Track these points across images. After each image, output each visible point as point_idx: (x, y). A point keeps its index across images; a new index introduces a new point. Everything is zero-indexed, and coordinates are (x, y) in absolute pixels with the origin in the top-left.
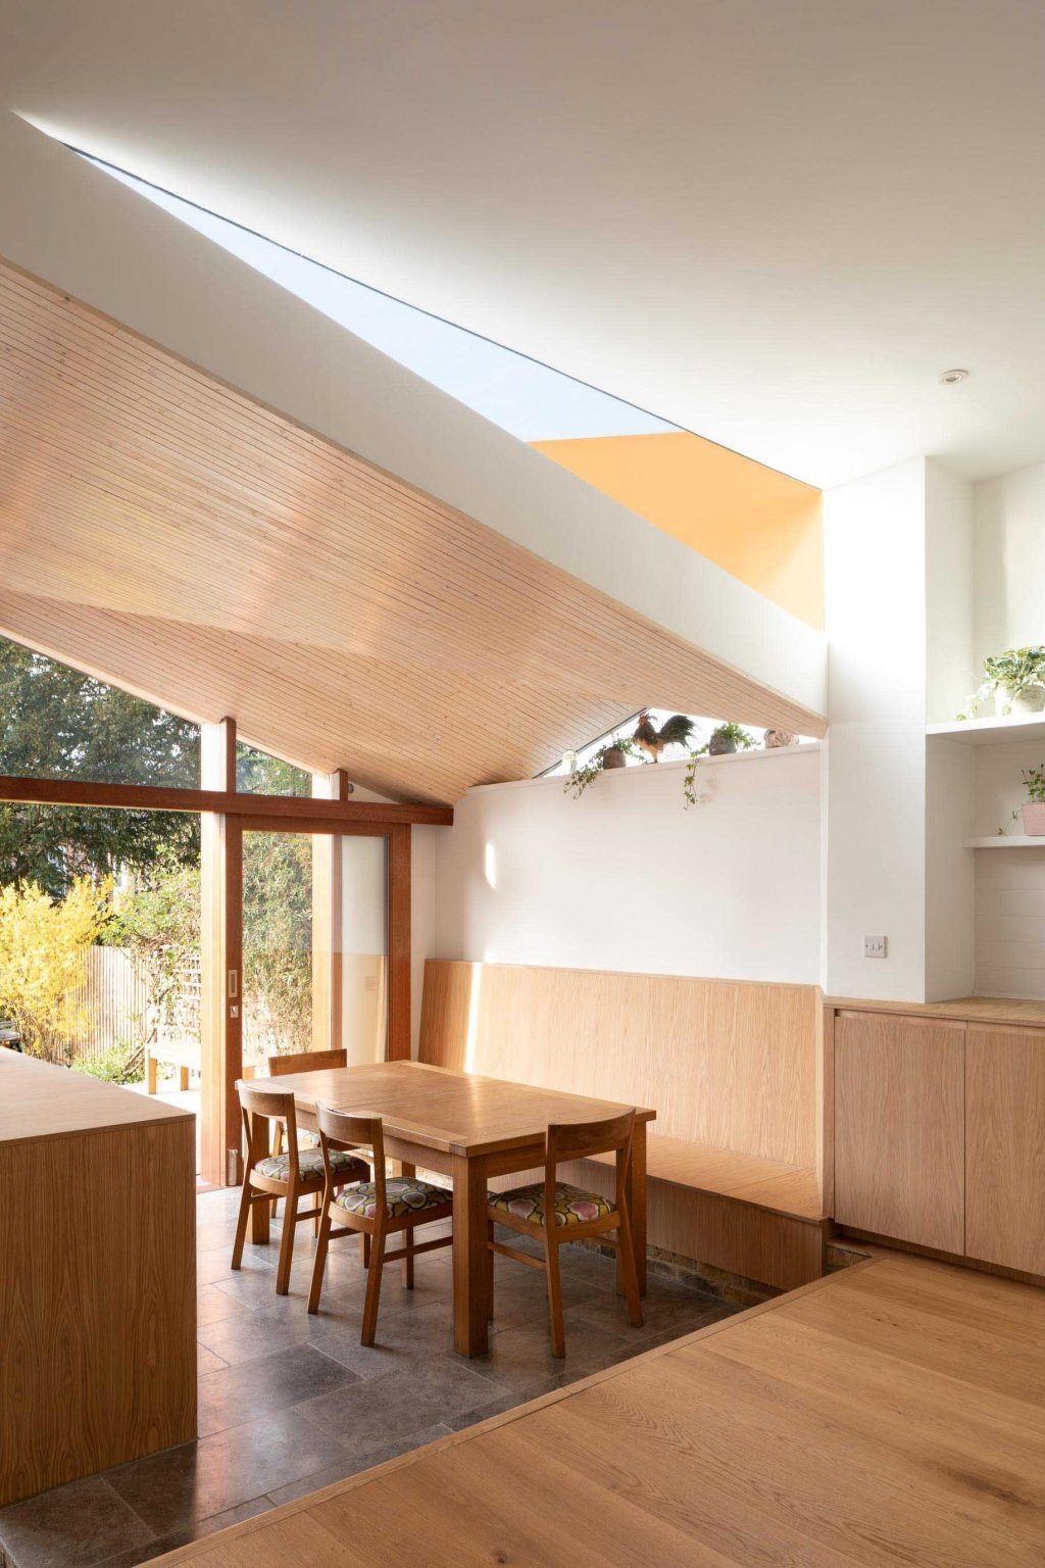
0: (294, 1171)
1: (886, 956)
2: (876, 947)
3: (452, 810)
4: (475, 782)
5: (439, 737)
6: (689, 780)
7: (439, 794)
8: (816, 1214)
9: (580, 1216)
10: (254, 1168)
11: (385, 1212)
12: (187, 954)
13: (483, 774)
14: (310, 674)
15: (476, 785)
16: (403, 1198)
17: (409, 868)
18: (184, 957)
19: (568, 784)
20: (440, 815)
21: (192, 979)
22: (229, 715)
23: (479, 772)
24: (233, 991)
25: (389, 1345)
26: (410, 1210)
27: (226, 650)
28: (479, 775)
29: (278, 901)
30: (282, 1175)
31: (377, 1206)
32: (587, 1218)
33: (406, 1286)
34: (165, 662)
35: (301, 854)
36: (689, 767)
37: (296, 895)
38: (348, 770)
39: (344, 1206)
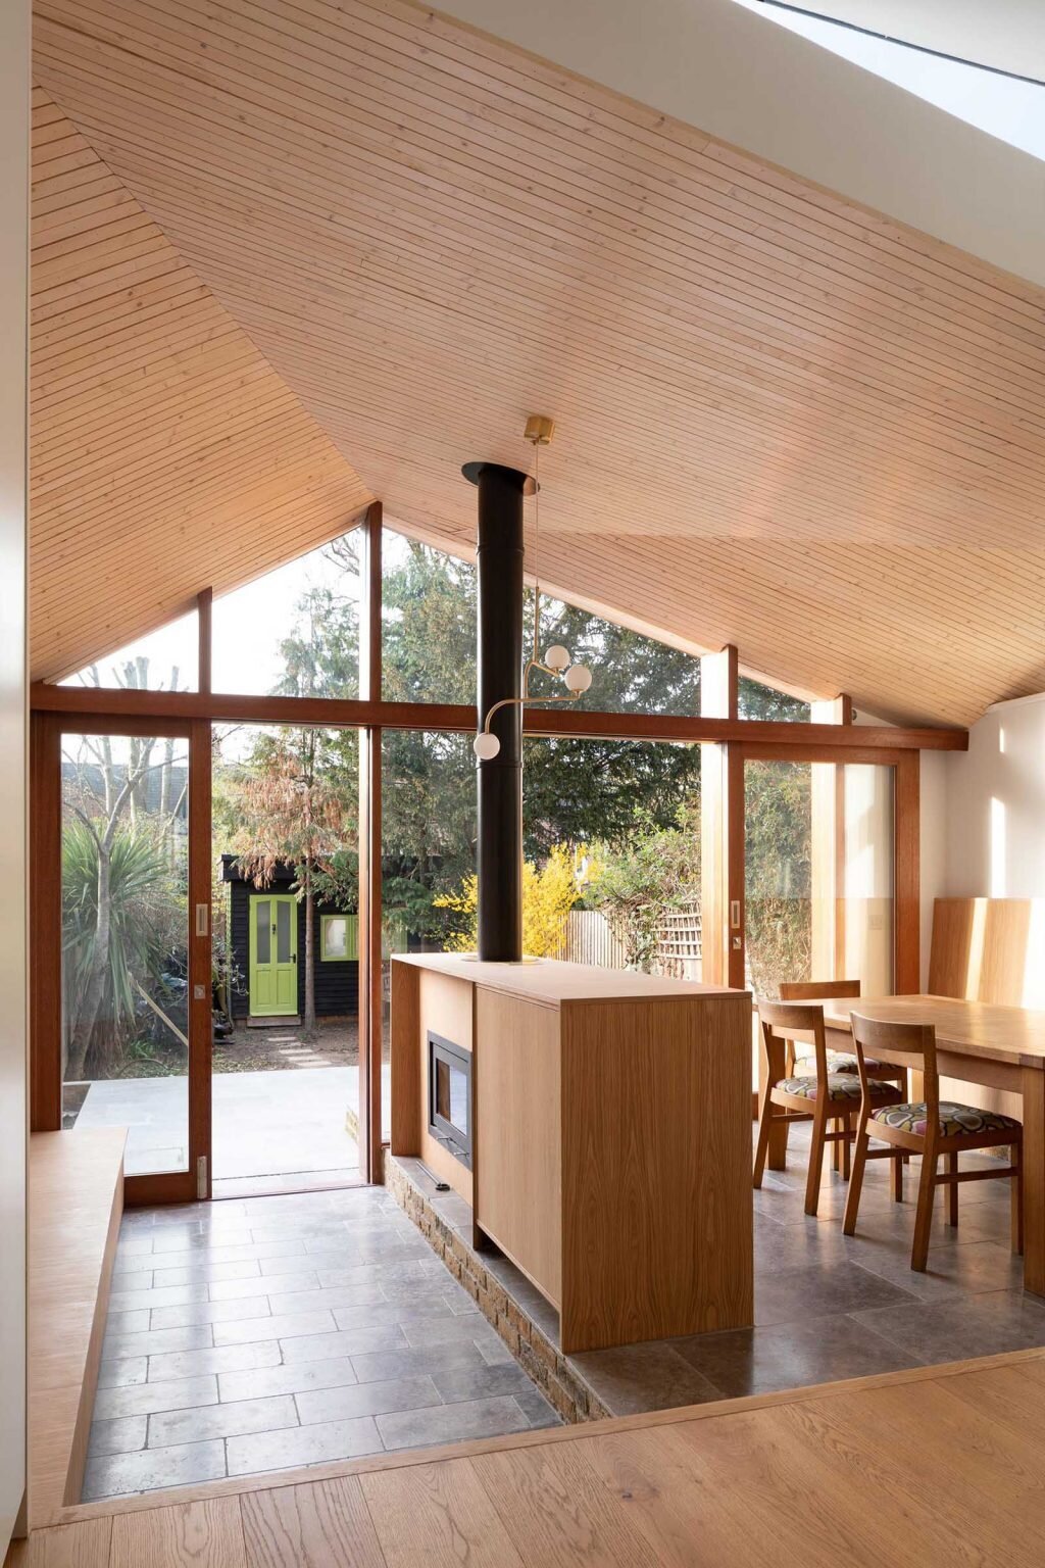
0: (823, 1088)
3: (967, 733)
4: (996, 697)
5: (958, 647)
7: (954, 717)
10: (775, 1087)
11: (938, 1131)
12: (664, 913)
13: (1009, 688)
14: (820, 587)
15: (997, 702)
16: (955, 1117)
17: (918, 798)
18: (661, 916)
20: (954, 739)
21: (669, 937)
22: (733, 644)
24: (736, 922)
25: (944, 1273)
26: (965, 1132)
27: (732, 569)
28: (1001, 688)
29: (765, 847)
30: (808, 1092)
31: (928, 1122)
33: (949, 1223)
34: (672, 591)
35: (792, 796)
37: (786, 839)
38: (852, 696)
39: (886, 1123)
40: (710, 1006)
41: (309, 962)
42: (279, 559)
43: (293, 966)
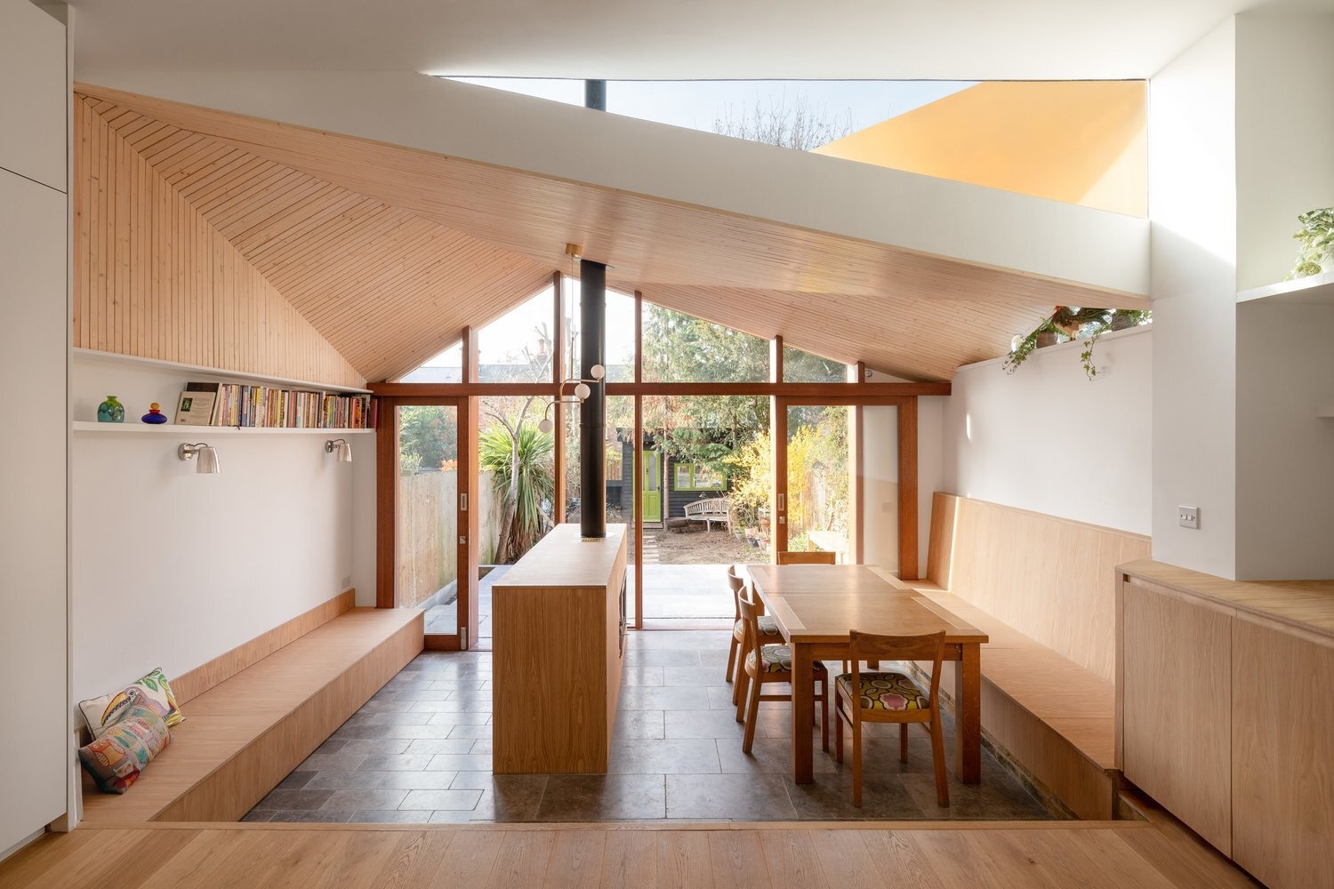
1: (1198, 527)
2: (1189, 518)
3: (950, 384)
4: (960, 363)
6: (1086, 355)
7: (938, 374)
8: (1107, 761)
9: (886, 705)
13: (966, 358)
15: (961, 365)
17: (916, 427)
19: (1006, 362)
22: (778, 334)
23: (960, 356)
24: (781, 507)
26: (783, 670)
28: (962, 358)
32: (892, 708)
36: (1086, 344)
38: (865, 361)
40: (580, 593)
41: (666, 491)
42: (507, 307)
43: (657, 492)
